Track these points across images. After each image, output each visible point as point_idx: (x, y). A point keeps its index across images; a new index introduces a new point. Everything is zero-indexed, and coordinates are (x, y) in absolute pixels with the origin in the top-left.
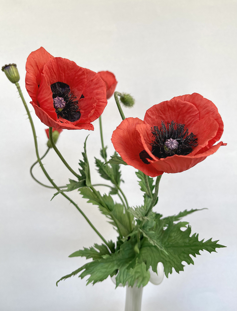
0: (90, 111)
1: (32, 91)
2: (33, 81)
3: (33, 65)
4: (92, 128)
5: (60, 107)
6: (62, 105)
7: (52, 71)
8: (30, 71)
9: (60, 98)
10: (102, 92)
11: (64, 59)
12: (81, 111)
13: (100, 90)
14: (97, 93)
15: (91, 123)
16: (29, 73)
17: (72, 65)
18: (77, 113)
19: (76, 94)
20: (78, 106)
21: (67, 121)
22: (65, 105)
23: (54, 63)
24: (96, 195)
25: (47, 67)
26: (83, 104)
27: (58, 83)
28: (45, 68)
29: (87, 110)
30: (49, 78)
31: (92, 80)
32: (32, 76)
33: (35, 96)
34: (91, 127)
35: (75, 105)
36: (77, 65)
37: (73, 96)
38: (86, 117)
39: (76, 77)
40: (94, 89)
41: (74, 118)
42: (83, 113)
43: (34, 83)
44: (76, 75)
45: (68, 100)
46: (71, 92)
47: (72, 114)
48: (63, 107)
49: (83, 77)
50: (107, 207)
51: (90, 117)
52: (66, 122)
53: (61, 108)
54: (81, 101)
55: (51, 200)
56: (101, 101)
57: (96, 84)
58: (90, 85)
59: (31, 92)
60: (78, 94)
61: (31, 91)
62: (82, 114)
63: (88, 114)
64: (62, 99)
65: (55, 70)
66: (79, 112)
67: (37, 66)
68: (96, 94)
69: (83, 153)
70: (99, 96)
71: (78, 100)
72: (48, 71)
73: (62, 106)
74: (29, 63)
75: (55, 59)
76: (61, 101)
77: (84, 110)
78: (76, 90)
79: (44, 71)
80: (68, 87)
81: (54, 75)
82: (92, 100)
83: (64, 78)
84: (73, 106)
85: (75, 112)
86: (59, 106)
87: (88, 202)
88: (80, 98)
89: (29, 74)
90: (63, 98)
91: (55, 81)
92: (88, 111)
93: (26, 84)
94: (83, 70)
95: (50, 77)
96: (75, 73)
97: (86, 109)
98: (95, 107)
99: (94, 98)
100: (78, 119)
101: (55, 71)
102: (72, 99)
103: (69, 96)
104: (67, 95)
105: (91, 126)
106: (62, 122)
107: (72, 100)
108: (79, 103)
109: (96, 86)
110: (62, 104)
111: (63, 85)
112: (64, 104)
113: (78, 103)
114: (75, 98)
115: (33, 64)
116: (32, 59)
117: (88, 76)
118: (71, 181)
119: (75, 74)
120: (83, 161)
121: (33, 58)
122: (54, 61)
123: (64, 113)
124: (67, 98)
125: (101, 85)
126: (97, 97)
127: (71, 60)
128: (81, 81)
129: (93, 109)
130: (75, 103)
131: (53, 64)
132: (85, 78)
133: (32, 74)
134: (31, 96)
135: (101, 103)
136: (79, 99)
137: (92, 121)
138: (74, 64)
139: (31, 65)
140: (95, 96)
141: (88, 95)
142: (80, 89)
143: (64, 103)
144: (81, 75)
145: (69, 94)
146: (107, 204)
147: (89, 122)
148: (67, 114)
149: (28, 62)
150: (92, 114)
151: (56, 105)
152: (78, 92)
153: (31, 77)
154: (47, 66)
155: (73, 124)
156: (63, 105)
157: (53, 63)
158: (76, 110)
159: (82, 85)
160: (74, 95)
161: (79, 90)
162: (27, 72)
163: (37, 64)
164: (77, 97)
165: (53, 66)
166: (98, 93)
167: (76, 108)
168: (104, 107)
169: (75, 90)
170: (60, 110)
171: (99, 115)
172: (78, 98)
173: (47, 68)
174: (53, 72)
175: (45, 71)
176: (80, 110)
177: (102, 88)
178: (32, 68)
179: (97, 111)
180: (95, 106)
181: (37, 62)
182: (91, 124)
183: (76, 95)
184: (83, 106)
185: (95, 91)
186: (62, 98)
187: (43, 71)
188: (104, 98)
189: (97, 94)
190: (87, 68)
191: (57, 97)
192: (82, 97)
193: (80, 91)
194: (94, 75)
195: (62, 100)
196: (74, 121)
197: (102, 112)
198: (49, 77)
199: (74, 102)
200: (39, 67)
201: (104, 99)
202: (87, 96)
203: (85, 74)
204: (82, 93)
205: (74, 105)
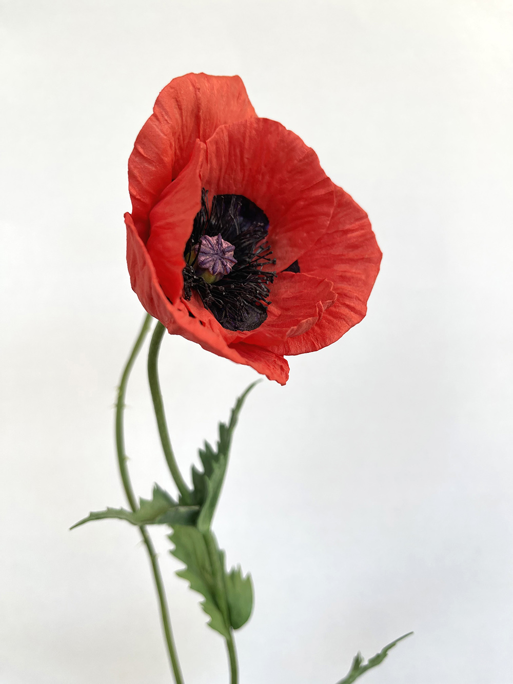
0: (300, 319)
1: (144, 183)
2: (159, 152)
3: (184, 107)
4: (284, 376)
5: (213, 269)
6: (220, 266)
7: (235, 155)
8: (166, 117)
9: (225, 244)
10: (363, 277)
11: (290, 132)
12: (272, 308)
13: (358, 271)
14: (344, 274)
15: (285, 357)
16: (158, 119)
17: (306, 160)
18: (256, 309)
19: (279, 252)
20: (268, 291)
21: (210, 321)
22: (229, 270)
23: (254, 132)
24: (212, 564)
25: (226, 134)
26: (286, 292)
27: (242, 198)
28: (220, 134)
29: (290, 313)
30: (218, 172)
31: (346, 232)
32: (166, 135)
33: (147, 200)
34: (279, 371)
35: (260, 281)
36: (320, 167)
37: (267, 255)
38: (278, 332)
39: (302, 203)
40: (340, 259)
41: (242, 320)
42: (275, 316)
43: (161, 161)
44: (305, 196)
45: (248, 260)
46: (267, 242)
47: (238, 303)
48: (220, 273)
49: (324, 208)
50: (225, 613)
51: (293, 337)
52: (205, 320)
53: (214, 273)
54: (284, 278)
55: (71, 528)
56: (347, 303)
57: (354, 247)
58: (333, 244)
59: (140, 183)
60: (286, 255)
61: (139, 179)
62: (269, 319)
63: (289, 327)
64: (228, 247)
65: (246, 156)
66: (264, 310)
67: (197, 118)
68: (341, 276)
69: (222, 428)
70: (346, 287)
71: (277, 274)
72: (225, 148)
73: (219, 268)
74: (173, 90)
75: (261, 124)
76: (224, 252)
77: (282, 308)
78: (285, 242)
79: (210, 142)
80: (266, 221)
81: (239, 167)
82: (321, 288)
83: (264, 188)
84: (252, 284)
85: (252, 303)
86: (209, 265)
87: (180, 574)
88: (286, 270)
89: (157, 123)
90: (233, 247)
91: (234, 190)
92: (291, 317)
93: (136, 152)
94: (332, 189)
95: (223, 170)
96: (303, 186)
97: (287, 309)
98: (320, 310)
99: (328, 285)
100: (250, 328)
101: (246, 160)
102: (258, 262)
103: (256, 250)
104: (250, 246)
105: (282, 368)
106: (191, 315)
107: (259, 265)
108: (275, 281)
109: (352, 254)
110: (223, 264)
111: (250, 210)
112: (229, 265)
113: (272, 281)
114: (271, 262)
115: (187, 105)
116: (191, 88)
117: (340, 215)
118: (158, 492)
119: (302, 191)
120: (215, 449)
121: (194, 86)
122: (255, 125)
123: (216, 292)
124: (247, 254)
125: (367, 256)
126: (340, 285)
127: (309, 143)
128: (311, 219)
129: (313, 315)
130: (262, 276)
131: (247, 135)
132: (327, 215)
133: (166, 128)
134: (135, 193)
135: (344, 311)
136: (282, 269)
137: (292, 352)
138: (311, 157)
139: (177, 101)
140: (334, 281)
141: (312, 270)
142: (300, 241)
143: (231, 261)
144: (319, 201)
145: (257, 246)
146: (231, 600)
147: (281, 350)
148: (223, 297)
149: (172, 88)
150: (300, 332)
151: (202, 258)
152: (290, 249)
153: (159, 135)
154: (229, 131)
155: (226, 339)
156: (224, 266)
157: (250, 132)
158: (259, 299)
159: (308, 232)
160: (271, 253)
161: (293, 244)
162: (154, 115)
163: (199, 112)
164: (278, 262)
165: (247, 139)
166: (348, 275)
167: (260, 294)
168: (350, 324)
169: (282, 239)
170: (209, 279)
171: (323, 344)
172: (280, 266)
173: (227, 139)
174: (239, 160)
175: (217, 143)
176: (269, 303)
177: (367, 264)
178: (176, 111)
179: (320, 329)
180: (323, 309)
181: (203, 104)
182: (286, 362)
183: (279, 255)
184: (285, 296)
185: (340, 268)
186: (230, 244)
187: (208, 140)
188: (360, 298)
189: (343, 278)
190: (347, 189)
191: (216, 237)
192: (295, 267)
193: (296, 250)
194: (357, 220)
195: (229, 251)
196: (236, 328)
197: (336, 337)
198: (220, 170)
199: (263, 273)
200: (202, 123)
201: (359, 300)
202: (308, 271)
203: (333, 202)
204: (299, 255)
205: (257, 282)
